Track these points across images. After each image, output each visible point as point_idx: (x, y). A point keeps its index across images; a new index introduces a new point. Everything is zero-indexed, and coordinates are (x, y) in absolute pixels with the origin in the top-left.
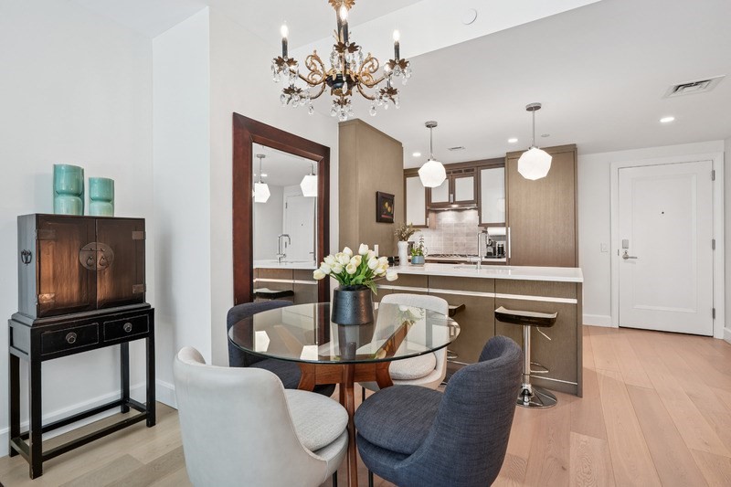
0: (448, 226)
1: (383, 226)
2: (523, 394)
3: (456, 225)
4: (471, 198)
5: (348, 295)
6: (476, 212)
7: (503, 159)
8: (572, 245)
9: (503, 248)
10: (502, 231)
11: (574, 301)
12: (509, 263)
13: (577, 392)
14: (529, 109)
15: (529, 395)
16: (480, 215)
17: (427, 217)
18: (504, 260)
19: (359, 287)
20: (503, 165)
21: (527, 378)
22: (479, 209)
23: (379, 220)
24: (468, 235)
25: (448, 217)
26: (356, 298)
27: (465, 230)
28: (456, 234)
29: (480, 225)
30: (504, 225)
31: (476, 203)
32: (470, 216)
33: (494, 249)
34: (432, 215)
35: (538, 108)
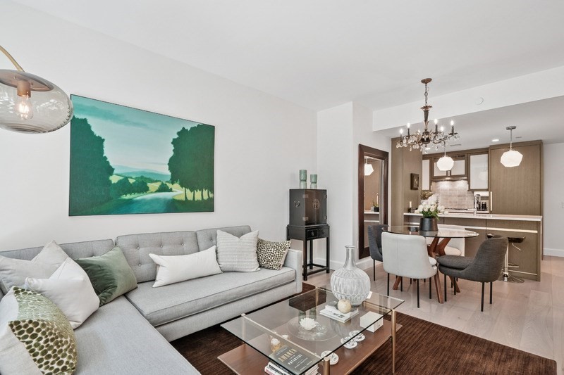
0: (445, 190)
1: (413, 191)
2: (504, 276)
3: (450, 190)
4: (463, 172)
5: (427, 220)
6: (467, 182)
7: (487, 149)
8: (538, 203)
9: (485, 205)
10: (486, 194)
11: (536, 232)
12: (491, 213)
13: (537, 279)
14: (508, 129)
15: (507, 276)
16: (469, 183)
17: (430, 184)
18: (488, 212)
19: (433, 217)
20: (487, 152)
21: (506, 269)
22: (468, 180)
23: (412, 188)
24: (459, 196)
25: (444, 185)
26: (431, 222)
27: (457, 193)
28: (450, 196)
29: (469, 190)
30: (487, 190)
31: (467, 176)
32: (462, 184)
33: (479, 205)
34: (433, 184)
35: (514, 128)
